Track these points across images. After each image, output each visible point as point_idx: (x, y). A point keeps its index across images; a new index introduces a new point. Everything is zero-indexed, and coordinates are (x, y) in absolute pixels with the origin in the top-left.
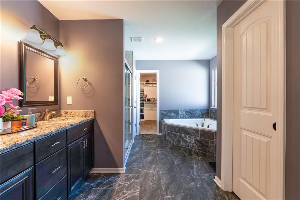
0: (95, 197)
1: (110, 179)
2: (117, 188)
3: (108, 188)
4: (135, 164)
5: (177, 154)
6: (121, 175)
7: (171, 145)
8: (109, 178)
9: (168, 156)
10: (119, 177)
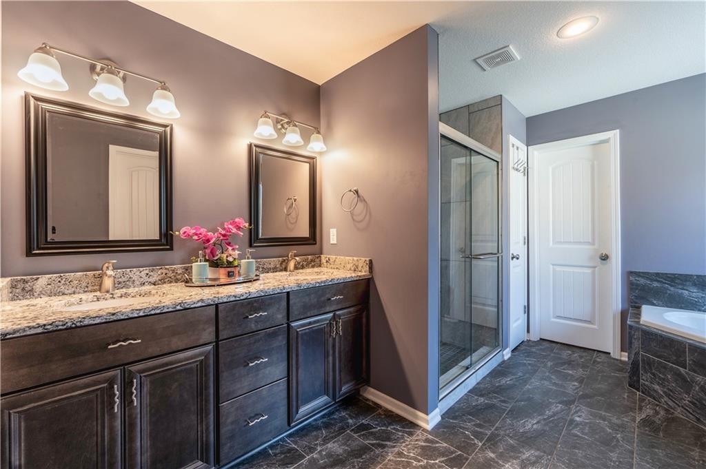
0: (340, 451)
1: (389, 429)
2: (390, 457)
3: (373, 445)
4: (470, 421)
5: (667, 455)
6: (419, 432)
7: (657, 413)
8: (390, 424)
9: (615, 447)
10: (411, 434)
